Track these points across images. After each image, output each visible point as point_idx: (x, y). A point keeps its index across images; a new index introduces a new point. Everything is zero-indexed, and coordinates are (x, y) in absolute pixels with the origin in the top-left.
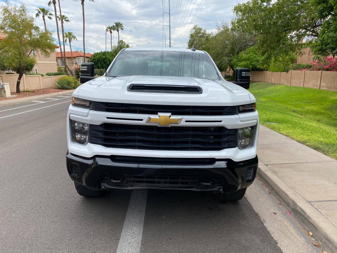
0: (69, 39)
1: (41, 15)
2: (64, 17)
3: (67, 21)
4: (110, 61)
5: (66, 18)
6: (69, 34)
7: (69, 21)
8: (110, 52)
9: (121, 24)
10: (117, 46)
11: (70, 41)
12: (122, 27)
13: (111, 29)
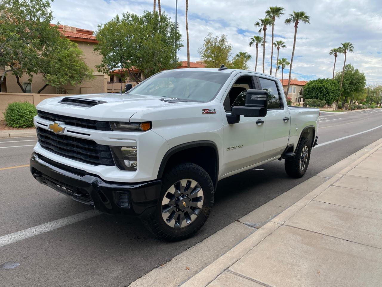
0: (282, 66)
1: (255, 43)
2: (281, 43)
3: (284, 46)
4: (328, 90)
5: (283, 43)
6: (283, 61)
7: (285, 47)
8: (330, 80)
9: (351, 45)
10: (342, 72)
11: (283, 68)
12: (352, 49)
13: (335, 52)
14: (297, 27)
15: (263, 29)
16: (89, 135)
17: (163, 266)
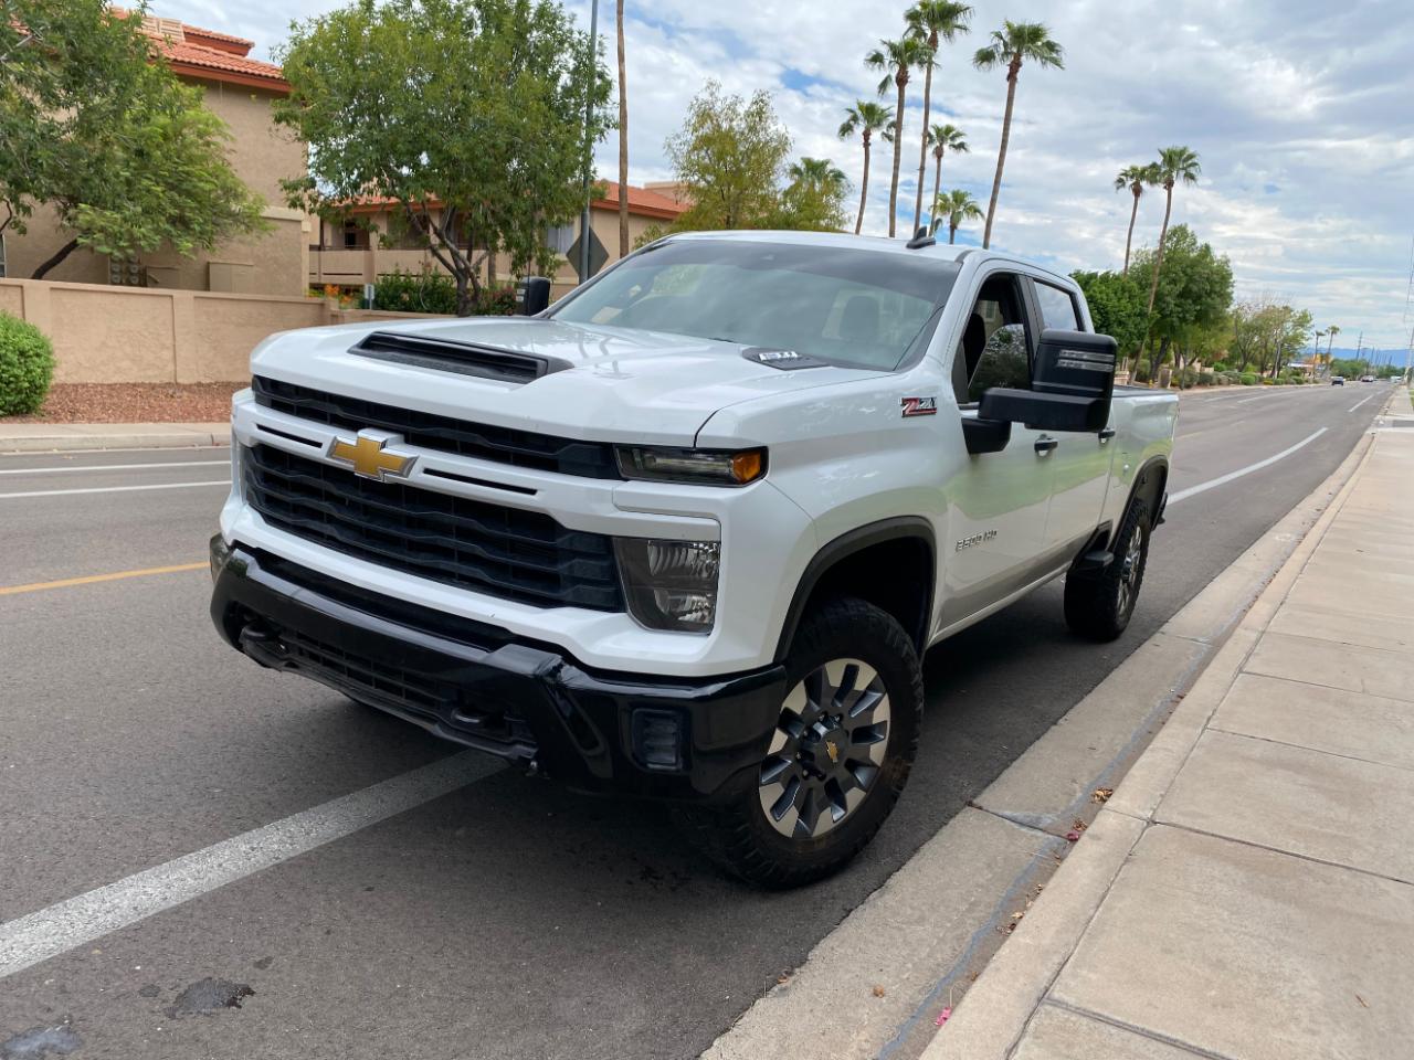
0: (952, 218)
1: (859, 129)
2: (951, 135)
3: (961, 146)
4: (1107, 313)
5: (959, 135)
6: (956, 200)
7: (965, 149)
8: (1117, 278)
9: (1191, 157)
10: (1155, 253)
11: (953, 227)
12: (1192, 170)
13: (1137, 180)
14: (1016, 79)
15: (894, 79)
16: (532, 492)
17: (786, 983)
